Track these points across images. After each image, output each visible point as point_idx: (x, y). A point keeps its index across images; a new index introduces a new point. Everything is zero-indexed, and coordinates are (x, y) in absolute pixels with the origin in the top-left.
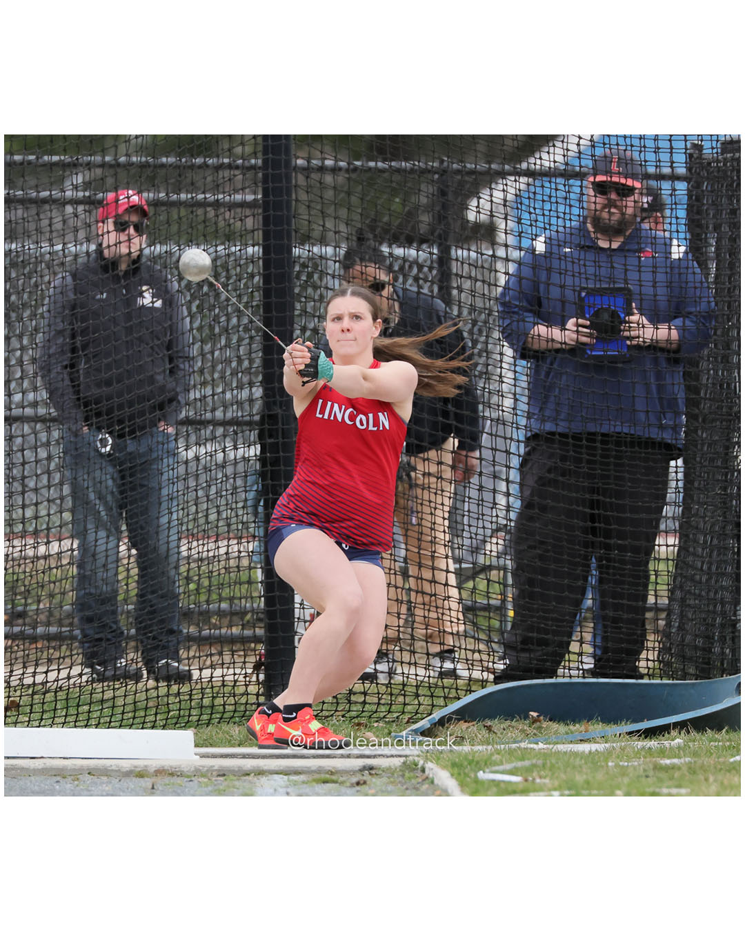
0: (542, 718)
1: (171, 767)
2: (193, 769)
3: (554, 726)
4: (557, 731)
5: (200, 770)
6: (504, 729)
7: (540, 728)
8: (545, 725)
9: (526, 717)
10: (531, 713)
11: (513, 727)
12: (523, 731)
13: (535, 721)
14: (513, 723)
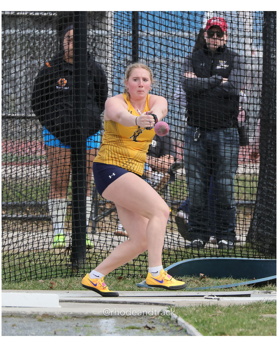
0: (206, 276)
1: (50, 313)
2: (60, 314)
3: (211, 280)
4: (213, 283)
5: (64, 315)
6: (188, 282)
7: (204, 281)
8: (207, 279)
9: (198, 276)
10: (201, 274)
11: (192, 281)
12: (197, 283)
13: (202, 278)
14: (192, 278)
